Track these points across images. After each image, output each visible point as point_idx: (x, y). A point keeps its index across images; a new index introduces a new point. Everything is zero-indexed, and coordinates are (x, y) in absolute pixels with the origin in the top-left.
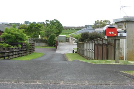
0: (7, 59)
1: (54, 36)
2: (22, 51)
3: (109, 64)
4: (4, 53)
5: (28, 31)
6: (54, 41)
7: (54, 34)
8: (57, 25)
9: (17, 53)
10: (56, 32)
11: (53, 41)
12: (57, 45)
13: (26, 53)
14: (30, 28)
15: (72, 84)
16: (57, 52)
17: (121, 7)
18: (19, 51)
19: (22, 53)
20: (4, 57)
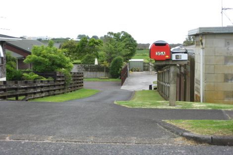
0: (22, 100)
1: (121, 60)
2: (55, 86)
3: (155, 107)
4: (16, 89)
5: (78, 51)
6: (120, 69)
7: (120, 57)
8: (128, 42)
9: (45, 90)
10: (124, 54)
11: (118, 70)
12: (126, 76)
13: (63, 89)
14: (81, 46)
15: (66, 141)
16: (123, 88)
17: (223, 9)
18: (48, 86)
19: (54, 90)
20: (17, 96)
